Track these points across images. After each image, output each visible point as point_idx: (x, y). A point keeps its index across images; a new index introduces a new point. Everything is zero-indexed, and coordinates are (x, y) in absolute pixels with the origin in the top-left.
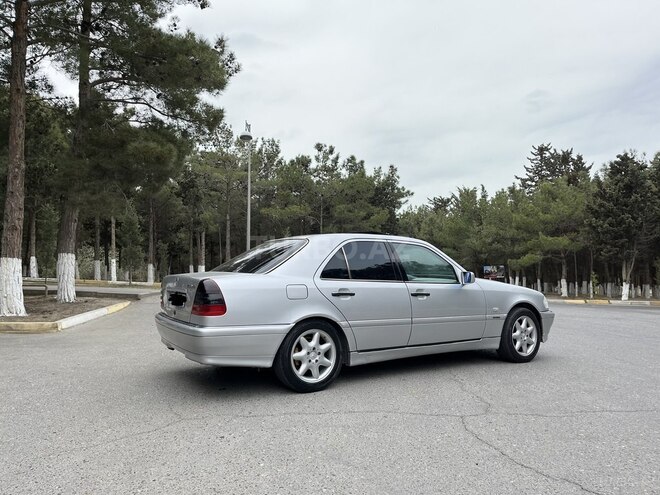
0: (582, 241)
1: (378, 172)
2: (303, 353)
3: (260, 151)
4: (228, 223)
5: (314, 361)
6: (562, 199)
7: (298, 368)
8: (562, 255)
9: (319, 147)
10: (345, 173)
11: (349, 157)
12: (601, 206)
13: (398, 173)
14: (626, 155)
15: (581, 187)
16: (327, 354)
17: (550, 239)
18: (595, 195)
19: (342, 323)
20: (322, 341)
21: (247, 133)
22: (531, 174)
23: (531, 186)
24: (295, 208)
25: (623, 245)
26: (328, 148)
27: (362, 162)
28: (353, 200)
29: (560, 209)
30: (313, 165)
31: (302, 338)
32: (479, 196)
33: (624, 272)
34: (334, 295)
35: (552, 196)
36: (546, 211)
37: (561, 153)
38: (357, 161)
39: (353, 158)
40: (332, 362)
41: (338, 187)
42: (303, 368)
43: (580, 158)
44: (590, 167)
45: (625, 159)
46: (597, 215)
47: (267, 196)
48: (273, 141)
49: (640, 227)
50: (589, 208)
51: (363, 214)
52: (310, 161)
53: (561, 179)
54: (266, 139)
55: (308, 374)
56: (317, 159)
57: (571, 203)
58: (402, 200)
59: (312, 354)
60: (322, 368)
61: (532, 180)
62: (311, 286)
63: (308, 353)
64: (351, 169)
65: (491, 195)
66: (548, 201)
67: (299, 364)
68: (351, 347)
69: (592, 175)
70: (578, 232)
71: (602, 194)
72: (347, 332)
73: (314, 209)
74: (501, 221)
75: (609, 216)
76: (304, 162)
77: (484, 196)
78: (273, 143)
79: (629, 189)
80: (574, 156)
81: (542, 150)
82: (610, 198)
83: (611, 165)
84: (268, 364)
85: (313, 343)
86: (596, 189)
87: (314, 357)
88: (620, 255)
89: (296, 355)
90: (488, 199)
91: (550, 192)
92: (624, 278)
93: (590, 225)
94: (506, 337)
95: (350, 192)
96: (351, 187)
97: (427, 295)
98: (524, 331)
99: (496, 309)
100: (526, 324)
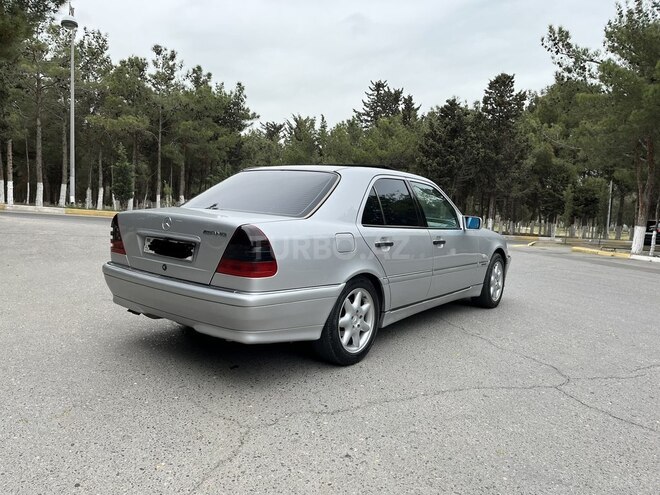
1: (220, 88)
2: (347, 316)
3: (81, 44)
4: (39, 129)
5: (356, 326)
6: (396, 136)
7: (343, 334)
9: (158, 50)
10: (189, 85)
11: (195, 67)
12: (432, 146)
13: (245, 92)
14: (454, 100)
15: (412, 126)
16: (366, 317)
18: (426, 136)
19: (381, 279)
20: (363, 302)
21: (70, 18)
22: (368, 109)
23: (367, 121)
24: (131, 119)
25: (445, 184)
26: (169, 53)
27: (209, 75)
28: (199, 116)
29: (396, 145)
30: (151, 70)
31: (347, 301)
32: (317, 126)
34: (377, 245)
35: (388, 133)
36: (382, 146)
37: (393, 92)
38: (205, 72)
39: (199, 68)
40: (370, 324)
41: (185, 100)
42: (347, 335)
43: (410, 98)
44: (418, 109)
45: (452, 105)
46: (426, 153)
47: (86, 100)
48: (99, 33)
49: (460, 167)
50: (421, 147)
51: (210, 133)
52: (145, 65)
53: (398, 120)
54: (89, 29)
55: (350, 342)
56: (155, 64)
57: (403, 142)
58: (248, 122)
59: (355, 319)
60: (362, 333)
61: (368, 115)
62: (356, 234)
63: (352, 317)
64: (196, 81)
65: (331, 126)
66: (385, 138)
67: (343, 330)
68: (387, 306)
69: (419, 114)
71: (433, 135)
72: (386, 289)
73: (152, 122)
74: (340, 153)
75: (437, 156)
76: (138, 65)
77: (324, 127)
78: (98, 36)
79: (454, 133)
80: (405, 95)
81: (379, 86)
82: (439, 140)
83: (441, 109)
84: (316, 335)
85: (356, 303)
86: (428, 131)
87: (357, 322)
89: (342, 320)
90: (327, 129)
91: (387, 129)
93: (421, 163)
94: (487, 284)
95: (197, 108)
96: (199, 102)
97: (443, 242)
98: (497, 277)
99: (484, 255)
100: (497, 270)
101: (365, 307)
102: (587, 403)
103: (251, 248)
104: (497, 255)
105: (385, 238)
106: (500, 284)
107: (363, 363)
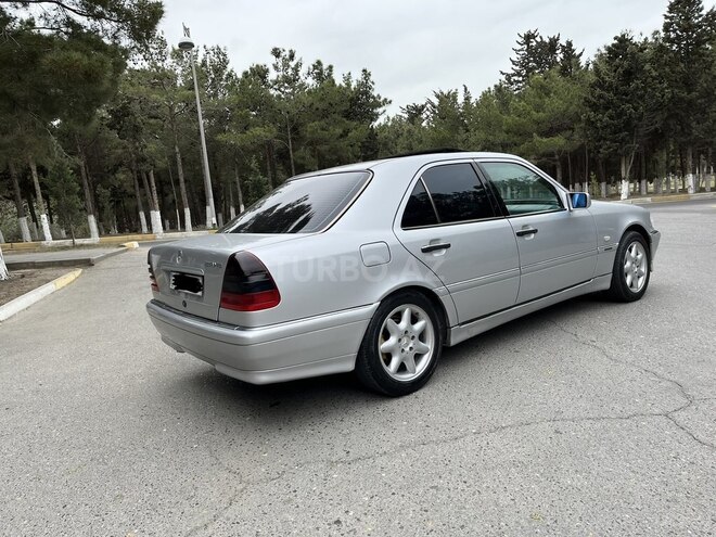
0: (578, 139)
1: (347, 79)
2: (392, 340)
3: (204, 63)
5: (407, 349)
6: (555, 93)
7: (388, 362)
8: (557, 157)
9: (276, 53)
10: (311, 82)
11: (314, 62)
12: (600, 97)
13: (372, 78)
14: (623, 35)
15: (573, 78)
16: (422, 337)
17: (545, 140)
18: (593, 86)
19: (439, 290)
20: (414, 319)
21: (187, 39)
22: (517, 68)
23: (518, 82)
24: (258, 131)
25: (623, 139)
26: (287, 53)
27: (331, 67)
28: (325, 114)
29: (555, 104)
30: (272, 76)
31: (389, 321)
32: (461, 99)
33: (623, 169)
34: (424, 251)
35: (544, 91)
36: (538, 108)
37: (547, 41)
38: (325, 67)
39: (319, 63)
40: (430, 345)
41: (307, 100)
42: (395, 362)
43: (570, 44)
44: (581, 55)
45: (623, 42)
46: (594, 107)
47: (219, 119)
48: (218, 48)
49: (640, 119)
50: (587, 101)
51: (339, 131)
52: (267, 71)
53: (554, 73)
54: (209, 47)
55: (402, 368)
56: (276, 68)
57: (564, 98)
58: (380, 110)
59: (405, 341)
60: (418, 357)
61: (519, 74)
62: (392, 241)
63: (400, 340)
64: (319, 77)
65: (475, 97)
66: (540, 97)
67: (388, 357)
68: (452, 320)
69: (583, 61)
70: (573, 129)
71: (600, 84)
72: (445, 300)
73: (280, 130)
74: (489, 125)
75: (607, 108)
76: (259, 73)
77: (467, 99)
78: (218, 52)
79: (628, 75)
80: (563, 42)
81: (529, 37)
82: (610, 88)
83: (608, 49)
84: (349, 366)
85: (403, 324)
86: (593, 78)
87: (407, 344)
88: (619, 151)
89: (384, 346)
90: (472, 101)
91: (542, 87)
92: (623, 175)
93: (588, 120)
94: (618, 273)
95: (321, 106)
96: (322, 100)
97: (535, 231)
98: (635, 261)
99: (607, 238)
100: (635, 252)
101: (418, 326)
102: (702, 437)
103: (246, 278)
104: (632, 233)
105: (437, 240)
106: (644, 269)
107: (420, 393)
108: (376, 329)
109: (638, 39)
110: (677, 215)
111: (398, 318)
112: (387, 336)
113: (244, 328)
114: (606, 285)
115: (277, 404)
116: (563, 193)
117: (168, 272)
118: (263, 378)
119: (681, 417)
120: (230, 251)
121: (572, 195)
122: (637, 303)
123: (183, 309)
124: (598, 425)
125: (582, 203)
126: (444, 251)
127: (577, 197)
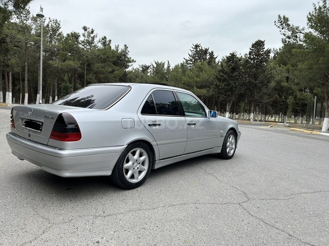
0: (211, 92)
1: (117, 48)
2: (130, 163)
3: (48, 26)
4: (26, 68)
5: (136, 168)
6: (205, 71)
7: (127, 172)
8: (202, 98)
9: (85, 29)
10: (100, 46)
11: (103, 37)
12: (222, 76)
13: (128, 49)
14: (233, 53)
15: (212, 66)
16: (143, 164)
17: (198, 90)
18: (220, 71)
19: (153, 143)
20: (141, 155)
21: (41, 13)
22: (191, 58)
23: (191, 64)
24: (71, 63)
25: (229, 95)
26: (90, 30)
27: (110, 41)
28: (104, 61)
29: (204, 76)
30: (81, 39)
31: (130, 154)
32: (166, 66)
33: (227, 107)
34: (149, 125)
35: (200, 69)
36: (197, 76)
37: (204, 49)
38: (108, 40)
39: (105, 37)
40: (146, 167)
41: (97, 53)
42: (130, 173)
43: (212, 52)
44: (216, 58)
45: (233, 55)
46: (219, 80)
47: (51, 53)
48: (56, 20)
49: (236, 88)
50: (217, 77)
51: (110, 70)
52: (79, 36)
53: (205, 63)
54: (52, 19)
55: (132, 177)
56: (84, 35)
57: (208, 74)
58: (130, 64)
59: (135, 164)
60: (140, 172)
61: (191, 61)
62: (136, 119)
63: (133, 164)
64: (104, 44)
65: (172, 67)
66: (199, 72)
68: (157, 157)
69: (217, 60)
70: (210, 88)
71: (222, 71)
72: (155, 148)
73: (81, 64)
74: (176, 79)
75: (224, 81)
76: (75, 36)
77: (169, 67)
78: (56, 22)
79: (234, 69)
80: (210, 51)
81: (197, 46)
82: (226, 73)
83: (227, 57)
84: (109, 173)
85: (136, 157)
86: (220, 68)
87: (136, 166)
88: (227, 100)
89: (126, 165)
90: (171, 68)
91: (200, 68)
92: (227, 110)
93: (216, 85)
94: (224, 147)
95: (103, 57)
96: (104, 54)
97: (194, 124)
98: (231, 143)
99: (222, 131)
100: (231, 139)
101: (142, 158)
102: (252, 213)
103: (66, 126)
104: (231, 131)
105: (155, 121)
106: (234, 147)
107: (139, 189)
108: (123, 158)
109: (239, 56)
110: (246, 129)
111: (134, 153)
112: (128, 161)
113: (61, 149)
114: (219, 151)
115: (70, 189)
116: (207, 110)
117: (22, 119)
118: (67, 174)
119: (245, 205)
120: (60, 112)
121: (210, 112)
122: (230, 160)
123: (28, 138)
124: (213, 206)
125: (214, 116)
126: (157, 127)
127: (212, 112)
